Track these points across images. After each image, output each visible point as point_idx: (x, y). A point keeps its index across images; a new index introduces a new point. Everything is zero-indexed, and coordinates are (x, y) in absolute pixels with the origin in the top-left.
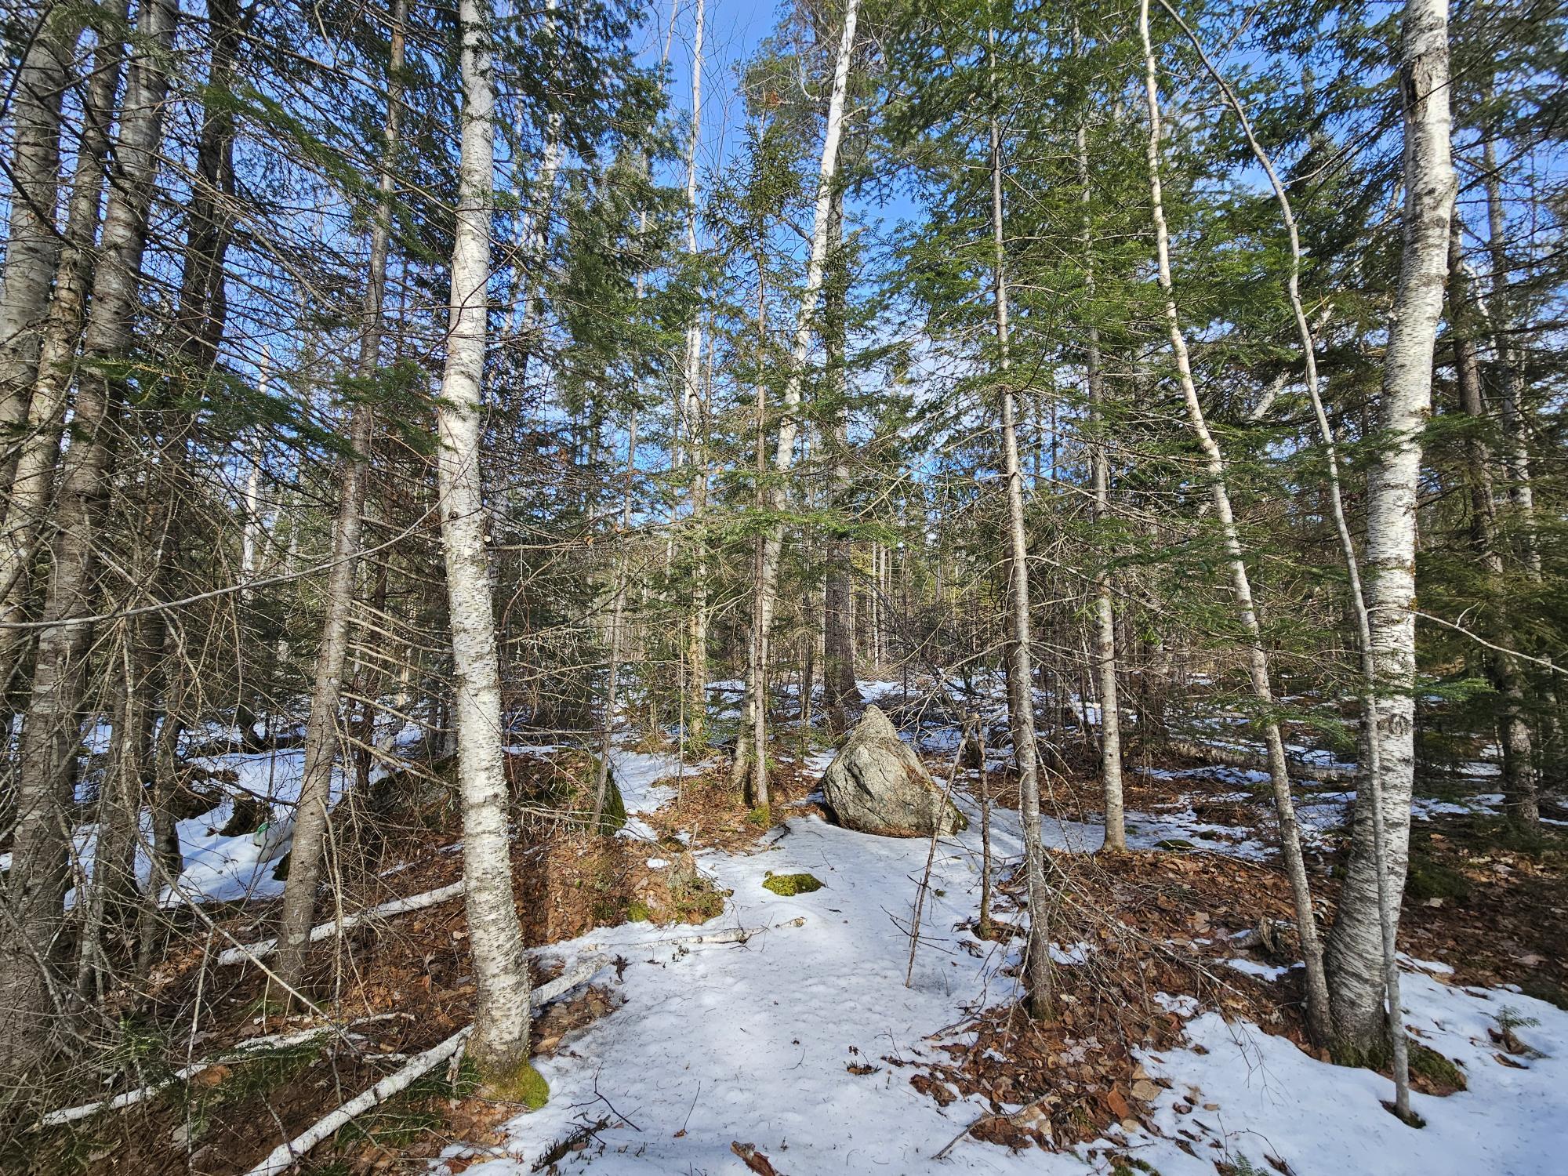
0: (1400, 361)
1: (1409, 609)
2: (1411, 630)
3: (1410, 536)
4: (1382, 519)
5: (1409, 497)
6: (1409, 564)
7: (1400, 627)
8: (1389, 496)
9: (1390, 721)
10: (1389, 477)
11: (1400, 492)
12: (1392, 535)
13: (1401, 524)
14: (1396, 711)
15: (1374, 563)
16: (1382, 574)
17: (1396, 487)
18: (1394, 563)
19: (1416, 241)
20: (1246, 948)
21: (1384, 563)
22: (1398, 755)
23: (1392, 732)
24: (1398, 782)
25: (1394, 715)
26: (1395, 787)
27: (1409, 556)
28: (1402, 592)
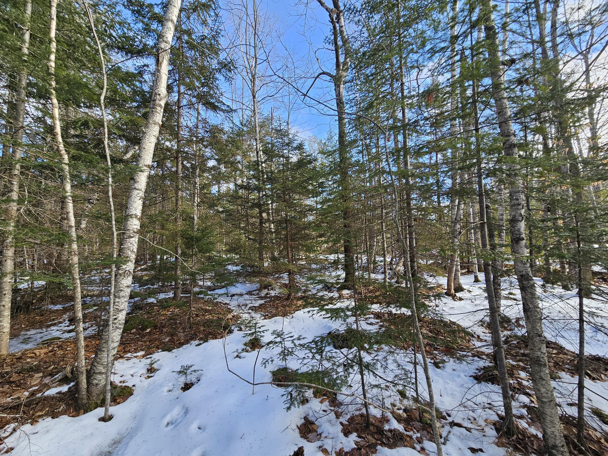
0: (144, 146)
1: (137, 233)
2: (137, 240)
3: (140, 207)
4: (132, 200)
5: (142, 194)
6: (139, 217)
7: (133, 239)
8: (135, 192)
9: (125, 273)
10: (136, 185)
11: (139, 191)
12: (135, 206)
13: (138, 203)
14: (127, 269)
15: (128, 215)
16: (130, 219)
17: (137, 189)
18: (134, 216)
19: (153, 108)
20: (58, 381)
21: (131, 216)
22: (125, 285)
23: (124, 277)
24: (124, 295)
25: (126, 271)
26: (123, 296)
27: (139, 214)
28: (135, 227)
